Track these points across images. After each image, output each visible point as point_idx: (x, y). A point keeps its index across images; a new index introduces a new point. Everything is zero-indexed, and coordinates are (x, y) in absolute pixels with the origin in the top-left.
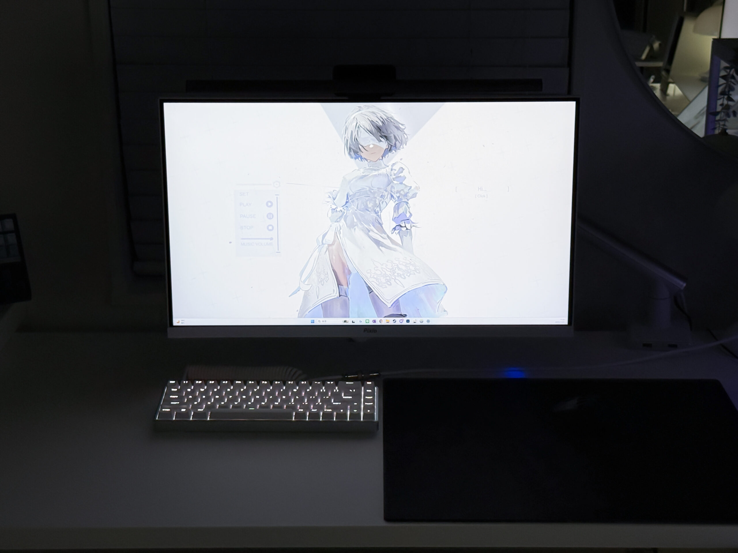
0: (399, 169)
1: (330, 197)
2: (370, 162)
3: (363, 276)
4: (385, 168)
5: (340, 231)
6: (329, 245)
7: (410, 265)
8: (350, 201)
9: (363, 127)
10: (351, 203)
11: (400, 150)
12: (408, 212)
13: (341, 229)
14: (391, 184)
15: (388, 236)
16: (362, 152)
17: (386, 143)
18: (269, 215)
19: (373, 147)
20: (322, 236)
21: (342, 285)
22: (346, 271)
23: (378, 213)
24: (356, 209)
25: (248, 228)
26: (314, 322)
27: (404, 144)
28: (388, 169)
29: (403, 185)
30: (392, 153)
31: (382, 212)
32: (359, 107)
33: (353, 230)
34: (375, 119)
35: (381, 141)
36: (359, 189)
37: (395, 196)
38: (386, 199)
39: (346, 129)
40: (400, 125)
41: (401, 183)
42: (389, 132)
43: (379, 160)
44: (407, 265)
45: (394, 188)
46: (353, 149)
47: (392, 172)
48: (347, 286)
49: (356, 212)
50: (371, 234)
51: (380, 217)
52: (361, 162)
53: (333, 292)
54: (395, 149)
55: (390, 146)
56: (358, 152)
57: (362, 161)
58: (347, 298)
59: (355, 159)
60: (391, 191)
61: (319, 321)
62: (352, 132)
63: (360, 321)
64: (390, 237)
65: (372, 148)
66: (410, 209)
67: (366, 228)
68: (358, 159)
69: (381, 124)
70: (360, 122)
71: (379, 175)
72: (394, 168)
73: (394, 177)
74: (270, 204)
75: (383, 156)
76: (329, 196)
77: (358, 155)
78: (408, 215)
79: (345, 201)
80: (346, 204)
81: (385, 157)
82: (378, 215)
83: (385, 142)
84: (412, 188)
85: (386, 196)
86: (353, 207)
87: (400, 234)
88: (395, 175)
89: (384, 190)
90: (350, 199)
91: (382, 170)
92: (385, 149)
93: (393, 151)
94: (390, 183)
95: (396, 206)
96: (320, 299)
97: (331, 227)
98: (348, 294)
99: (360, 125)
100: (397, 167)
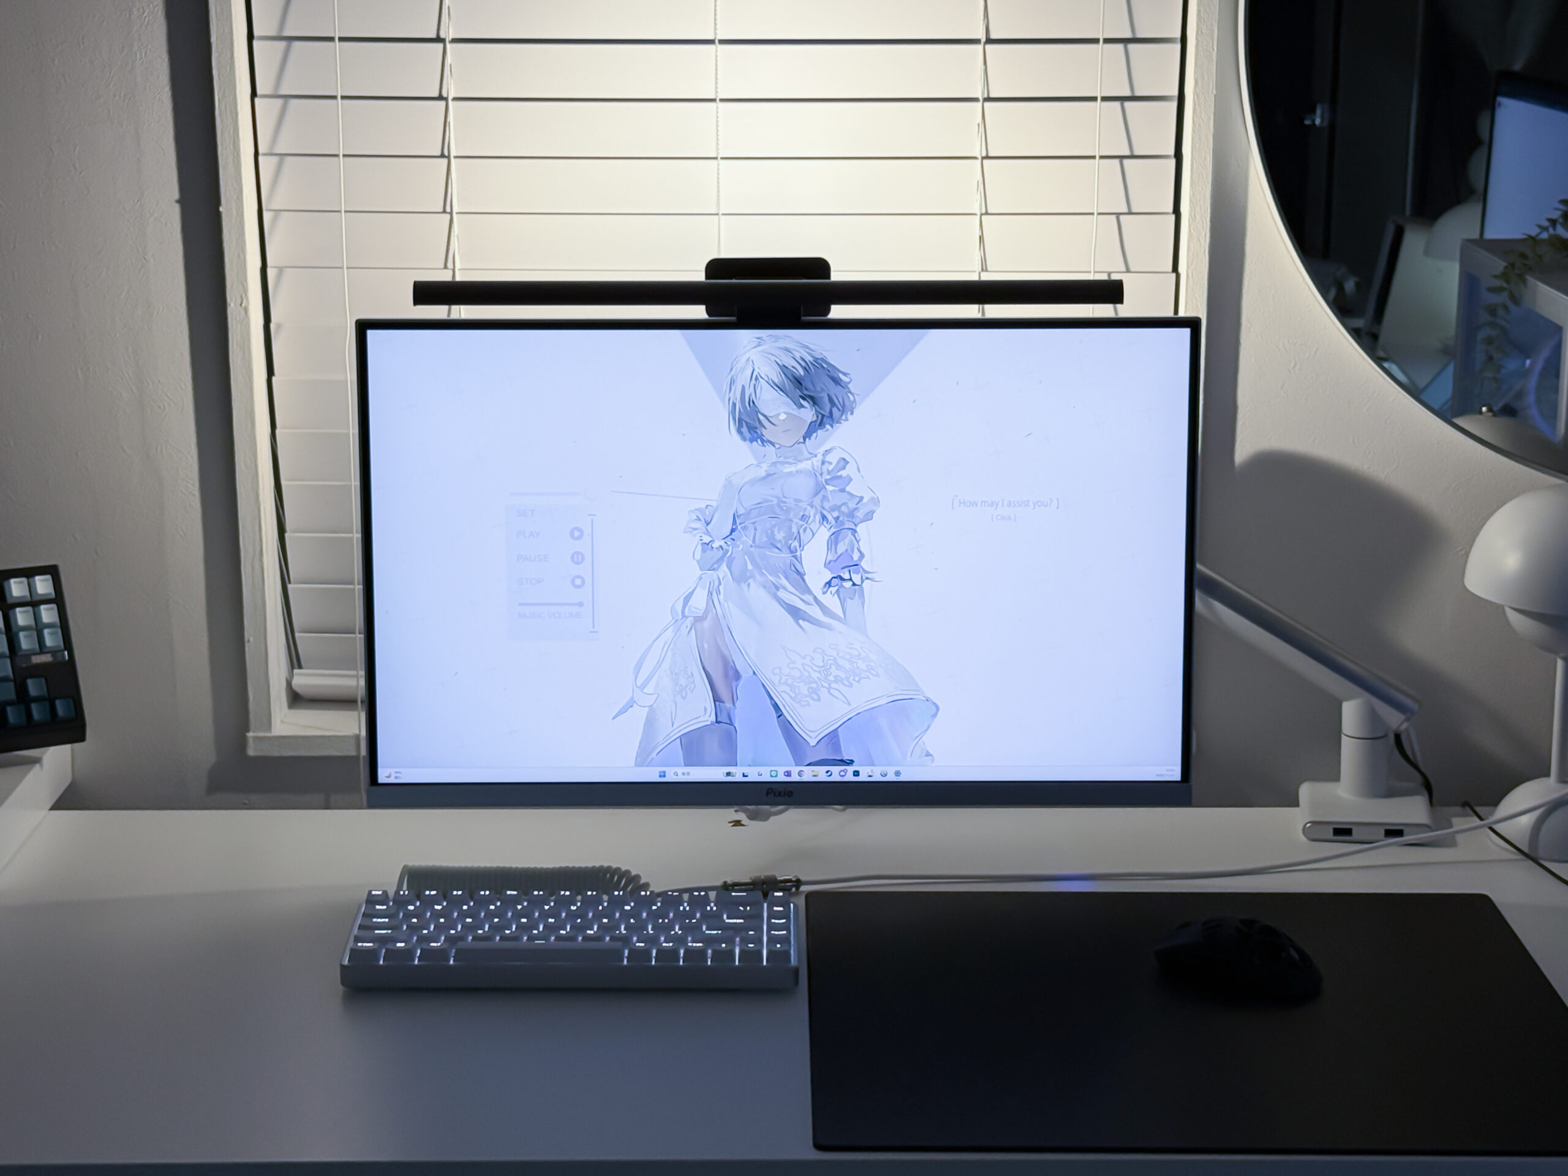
0: (838, 462)
1: (699, 520)
2: (779, 448)
3: (767, 681)
4: (809, 459)
5: (719, 589)
6: (698, 619)
7: (858, 659)
8: (739, 527)
9: (766, 379)
10: (741, 531)
11: (840, 423)
12: (856, 550)
13: (720, 583)
14: (822, 493)
15: (815, 598)
16: (765, 428)
17: (812, 410)
18: (576, 556)
19: (786, 419)
20: (681, 601)
21: (723, 702)
22: (731, 673)
23: (796, 552)
24: (751, 543)
25: (534, 582)
26: (664, 776)
27: (849, 413)
28: (816, 462)
29: (845, 493)
30: (825, 429)
31: (803, 550)
32: (758, 338)
33: (745, 587)
34: (790, 363)
35: (802, 406)
36: (757, 502)
37: (830, 518)
38: (811, 523)
39: (732, 382)
40: (841, 375)
41: (843, 490)
42: (818, 389)
43: (798, 444)
44: (853, 659)
45: (828, 500)
46: (746, 422)
47: (823, 467)
48: (731, 702)
49: (752, 549)
50: (781, 594)
51: (799, 559)
52: (763, 448)
53: (704, 713)
54: (831, 423)
55: (820, 416)
56: (756, 428)
57: (764, 446)
58: (732, 727)
59: (751, 441)
60: (823, 507)
61: (676, 774)
62: (743, 387)
63: (759, 773)
64: (821, 602)
65: (784, 420)
66: (860, 543)
67: (771, 584)
68: (757, 441)
69: (802, 372)
70: (759, 368)
71: (797, 472)
72: (828, 458)
73: (828, 477)
74: (576, 534)
75: (807, 435)
76: (697, 517)
77: (757, 432)
78: (856, 556)
79: (730, 528)
80: (731, 534)
81: (810, 439)
82: (795, 557)
83: (811, 408)
84: (865, 501)
85: (812, 518)
86: (745, 539)
87: (841, 595)
88: (829, 472)
89: (808, 505)
90: (740, 524)
91: (805, 462)
92: (809, 422)
93: (828, 426)
94: (819, 489)
95: (833, 536)
96: (678, 728)
97: (702, 580)
98: (735, 720)
99: (759, 374)
100: (833, 458)
